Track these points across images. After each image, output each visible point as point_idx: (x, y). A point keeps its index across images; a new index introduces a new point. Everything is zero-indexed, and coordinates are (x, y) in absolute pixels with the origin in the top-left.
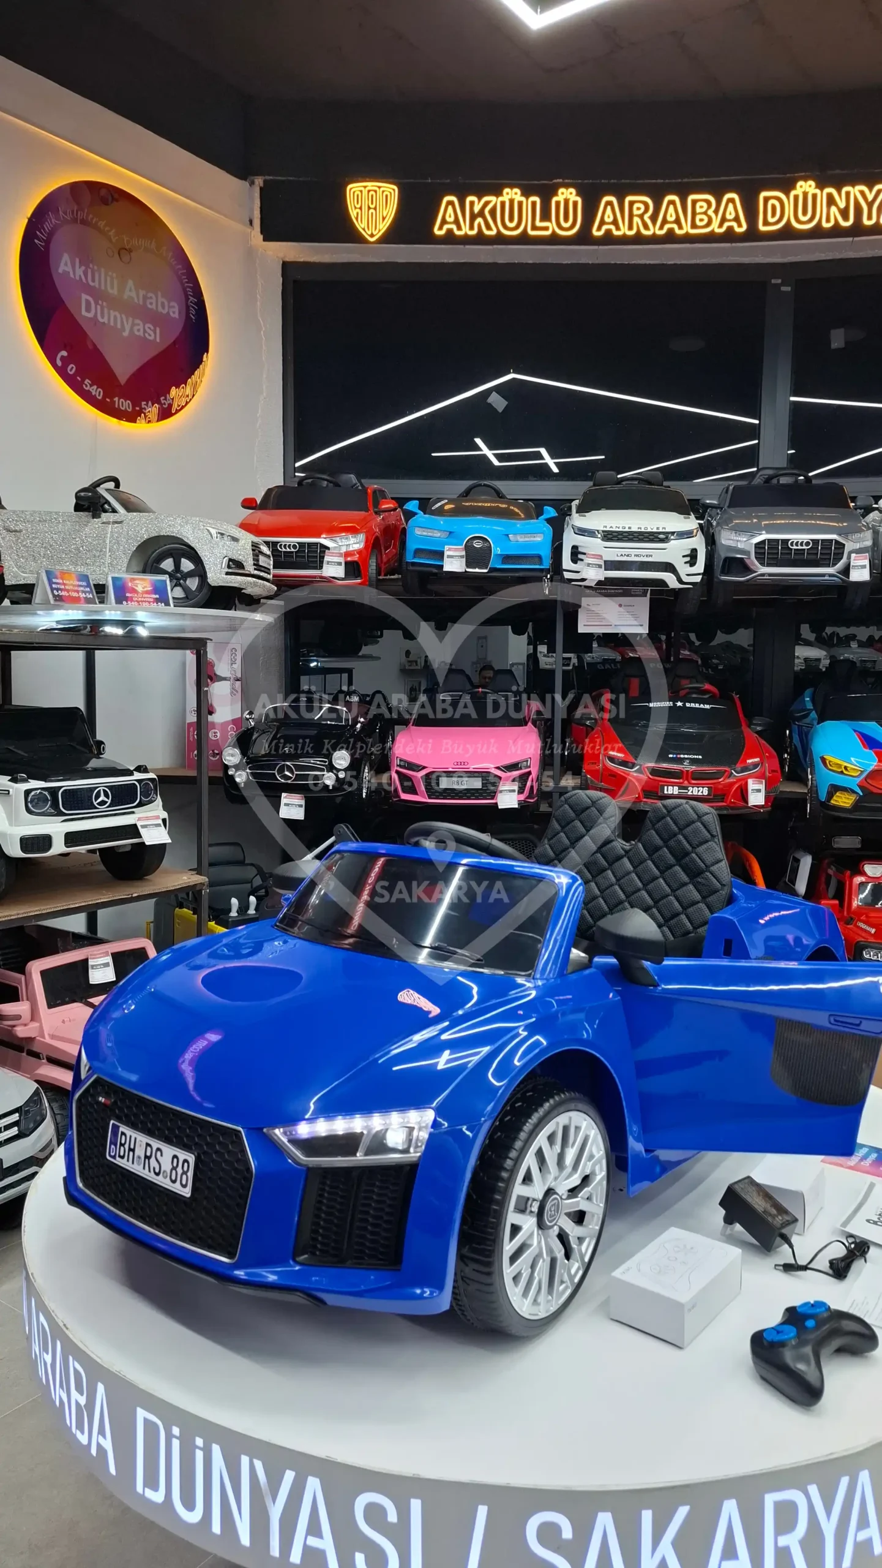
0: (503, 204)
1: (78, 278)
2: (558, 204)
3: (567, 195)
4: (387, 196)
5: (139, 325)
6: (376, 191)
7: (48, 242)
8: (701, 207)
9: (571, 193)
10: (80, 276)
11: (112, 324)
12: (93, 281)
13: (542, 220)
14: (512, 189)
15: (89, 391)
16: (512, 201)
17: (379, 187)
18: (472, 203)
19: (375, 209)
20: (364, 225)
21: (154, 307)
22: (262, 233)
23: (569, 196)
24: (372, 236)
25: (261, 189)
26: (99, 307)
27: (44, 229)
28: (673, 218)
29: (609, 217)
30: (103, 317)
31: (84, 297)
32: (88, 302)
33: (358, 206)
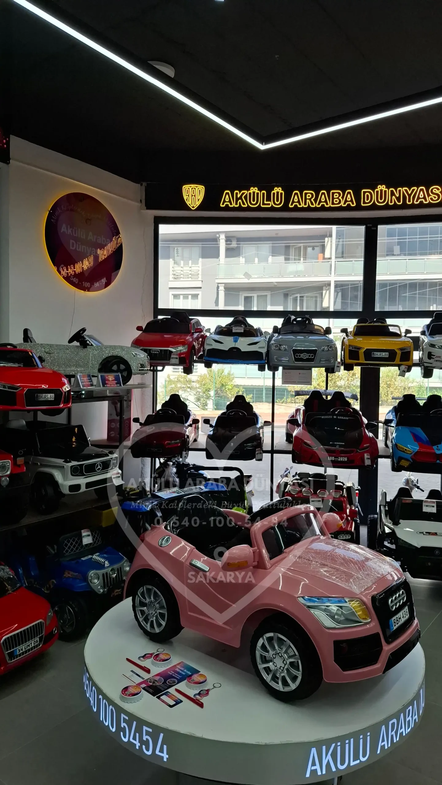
0: (250, 194)
1: (69, 233)
2: (274, 194)
3: (278, 190)
4: (200, 190)
5: (93, 250)
6: (195, 188)
7: (57, 221)
8: (336, 195)
9: (280, 189)
10: (70, 233)
11: (82, 251)
12: (75, 234)
13: (266, 201)
14: (254, 188)
15: (72, 280)
16: (254, 193)
17: (197, 187)
18: (237, 193)
19: (195, 196)
20: (190, 202)
21: (100, 242)
22: (146, 206)
23: (279, 191)
24: (193, 207)
25: (145, 187)
26: (77, 245)
27: (56, 216)
28: (324, 200)
29: (296, 200)
30: (79, 248)
31: (71, 241)
32: (73, 244)
33: (188, 195)
